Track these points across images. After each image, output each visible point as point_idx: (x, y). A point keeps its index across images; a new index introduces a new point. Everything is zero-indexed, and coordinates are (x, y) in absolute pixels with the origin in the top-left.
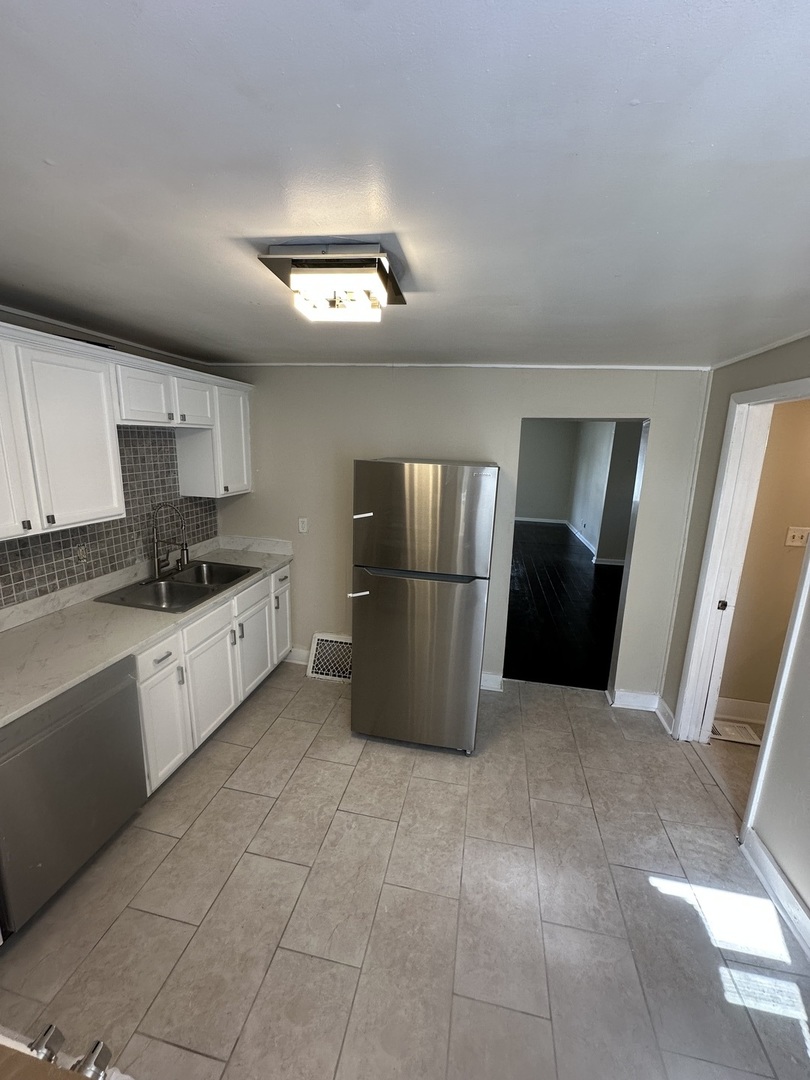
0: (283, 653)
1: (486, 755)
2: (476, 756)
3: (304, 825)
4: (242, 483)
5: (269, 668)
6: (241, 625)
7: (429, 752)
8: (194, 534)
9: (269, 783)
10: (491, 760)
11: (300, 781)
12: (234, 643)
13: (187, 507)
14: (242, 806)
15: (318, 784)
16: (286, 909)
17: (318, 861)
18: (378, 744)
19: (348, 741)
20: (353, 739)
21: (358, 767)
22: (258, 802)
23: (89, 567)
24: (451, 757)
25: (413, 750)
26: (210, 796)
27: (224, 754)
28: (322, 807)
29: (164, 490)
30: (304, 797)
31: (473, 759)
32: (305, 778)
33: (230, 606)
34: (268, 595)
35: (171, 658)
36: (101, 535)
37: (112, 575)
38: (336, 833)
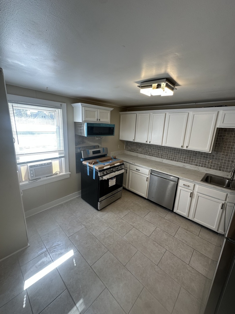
11: (181, 244)
14: (172, 229)
15: (179, 249)
16: (141, 230)
17: (150, 239)
22: (173, 232)
23: (211, 166)
26: (176, 224)
28: (168, 246)
30: (173, 243)
35: (190, 188)
36: (219, 159)
37: (218, 171)
38: (158, 246)
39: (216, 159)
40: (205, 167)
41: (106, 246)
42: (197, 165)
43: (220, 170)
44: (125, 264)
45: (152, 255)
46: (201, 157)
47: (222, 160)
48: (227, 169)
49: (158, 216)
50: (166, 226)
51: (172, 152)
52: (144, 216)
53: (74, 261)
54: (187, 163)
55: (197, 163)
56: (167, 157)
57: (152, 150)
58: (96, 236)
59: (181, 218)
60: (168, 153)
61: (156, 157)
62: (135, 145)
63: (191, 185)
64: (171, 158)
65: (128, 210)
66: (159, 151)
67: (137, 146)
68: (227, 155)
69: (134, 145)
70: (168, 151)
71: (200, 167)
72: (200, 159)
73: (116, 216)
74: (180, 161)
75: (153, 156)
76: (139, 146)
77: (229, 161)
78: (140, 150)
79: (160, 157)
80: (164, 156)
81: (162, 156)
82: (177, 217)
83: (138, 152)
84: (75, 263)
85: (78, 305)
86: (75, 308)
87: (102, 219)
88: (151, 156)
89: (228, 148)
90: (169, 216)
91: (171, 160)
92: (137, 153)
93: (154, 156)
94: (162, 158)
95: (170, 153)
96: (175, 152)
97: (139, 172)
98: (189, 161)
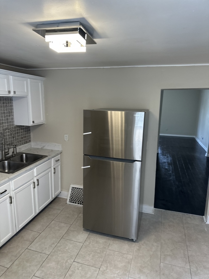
0: (57, 193)
1: (143, 242)
2: (138, 242)
3: (59, 266)
4: (40, 120)
5: (50, 200)
6: (38, 180)
7: (116, 239)
8: (20, 141)
9: (46, 248)
10: (144, 244)
11: (59, 249)
12: (34, 188)
13: (17, 130)
14: (34, 257)
15: (67, 250)
18: (95, 235)
19: (81, 232)
20: (84, 232)
21: (84, 244)
22: (41, 256)
24: (126, 242)
25: (110, 238)
26: (21, 252)
27: (29, 235)
28: (67, 260)
29: (8, 122)
30: (60, 255)
31: (136, 243)
32: (61, 247)
33: (33, 172)
34: (50, 167)
35: (7, 192)
38: (72, 271)
45: (88, 275)
63: (6, 186)
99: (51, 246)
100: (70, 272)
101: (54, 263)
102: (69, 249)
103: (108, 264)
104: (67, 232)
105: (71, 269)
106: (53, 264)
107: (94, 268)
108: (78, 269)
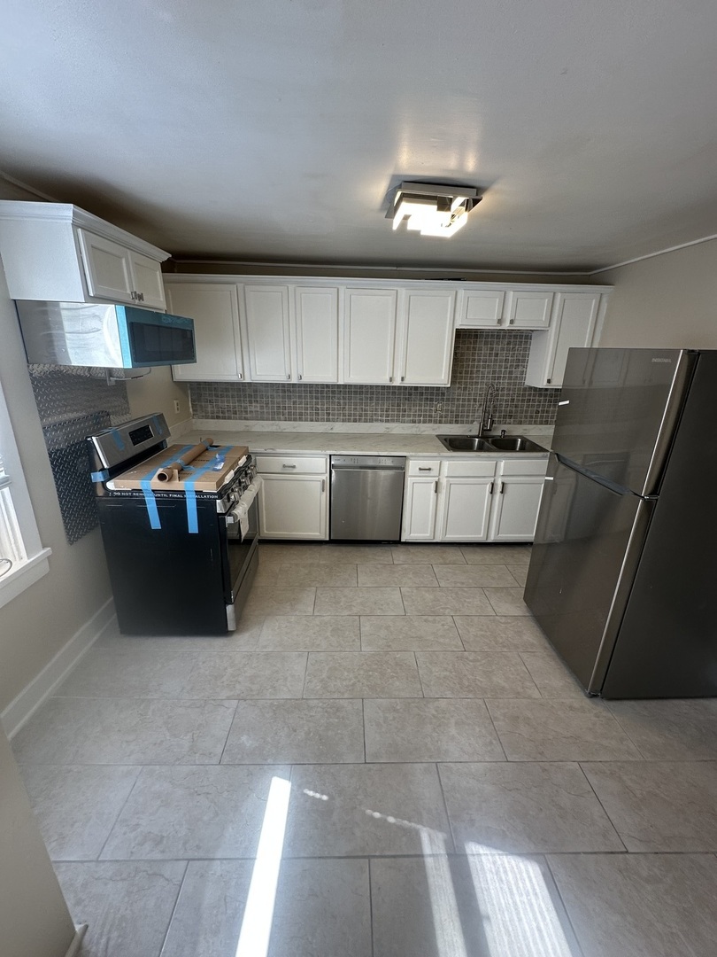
1: (606, 714)
2: (595, 703)
3: (431, 604)
6: (505, 484)
8: (531, 417)
9: (448, 580)
11: (460, 593)
12: (491, 492)
14: (425, 576)
15: (465, 601)
16: (378, 613)
17: (411, 617)
19: (518, 605)
21: (497, 617)
22: (432, 580)
23: (441, 417)
26: (422, 563)
27: (453, 554)
28: (449, 608)
30: (450, 598)
33: (496, 465)
35: (432, 473)
36: (453, 399)
37: (454, 425)
38: (434, 620)
39: (448, 400)
40: (430, 421)
41: (346, 696)
42: (414, 422)
43: (457, 422)
44: (420, 693)
45: (441, 640)
46: (421, 400)
47: (458, 400)
48: (468, 416)
49: (379, 566)
50: (411, 576)
51: (355, 398)
52: (355, 581)
53: (311, 793)
54: (393, 421)
55: (414, 415)
56: (344, 415)
57: (295, 403)
58: (300, 697)
59: (420, 549)
60: (345, 404)
61: (312, 420)
62: (230, 394)
63: (433, 464)
64: (355, 415)
65: (308, 589)
66: (317, 403)
67: (239, 396)
68: (465, 389)
69: (227, 396)
70: (344, 398)
71: (421, 425)
72: (420, 405)
73: (293, 619)
74: (377, 420)
75: (301, 419)
76: (250, 396)
77: (469, 400)
78: (253, 409)
79: (322, 420)
80: (333, 415)
81: (328, 414)
82: (412, 549)
83: (249, 415)
84: (318, 796)
85: (427, 850)
86: (429, 862)
87: (265, 647)
88: (295, 420)
89: (467, 372)
90: (399, 555)
91: (355, 421)
92: (246, 419)
93: (306, 420)
94: (328, 420)
95: (350, 404)
96: (361, 399)
97: (295, 471)
98: (398, 416)
99: (455, 583)
100: (430, 618)
101: (432, 597)
102: (469, 603)
103: (484, 661)
104: (497, 589)
105: (437, 618)
106: (429, 596)
107: (460, 643)
108: (443, 625)
